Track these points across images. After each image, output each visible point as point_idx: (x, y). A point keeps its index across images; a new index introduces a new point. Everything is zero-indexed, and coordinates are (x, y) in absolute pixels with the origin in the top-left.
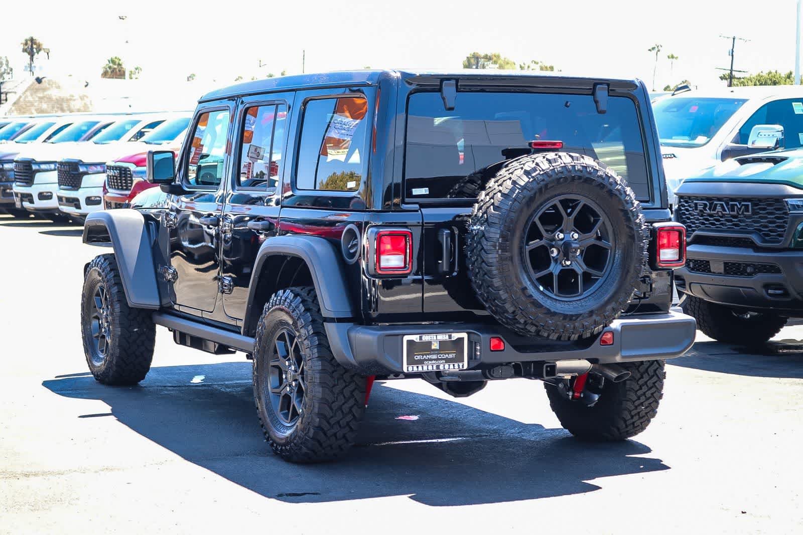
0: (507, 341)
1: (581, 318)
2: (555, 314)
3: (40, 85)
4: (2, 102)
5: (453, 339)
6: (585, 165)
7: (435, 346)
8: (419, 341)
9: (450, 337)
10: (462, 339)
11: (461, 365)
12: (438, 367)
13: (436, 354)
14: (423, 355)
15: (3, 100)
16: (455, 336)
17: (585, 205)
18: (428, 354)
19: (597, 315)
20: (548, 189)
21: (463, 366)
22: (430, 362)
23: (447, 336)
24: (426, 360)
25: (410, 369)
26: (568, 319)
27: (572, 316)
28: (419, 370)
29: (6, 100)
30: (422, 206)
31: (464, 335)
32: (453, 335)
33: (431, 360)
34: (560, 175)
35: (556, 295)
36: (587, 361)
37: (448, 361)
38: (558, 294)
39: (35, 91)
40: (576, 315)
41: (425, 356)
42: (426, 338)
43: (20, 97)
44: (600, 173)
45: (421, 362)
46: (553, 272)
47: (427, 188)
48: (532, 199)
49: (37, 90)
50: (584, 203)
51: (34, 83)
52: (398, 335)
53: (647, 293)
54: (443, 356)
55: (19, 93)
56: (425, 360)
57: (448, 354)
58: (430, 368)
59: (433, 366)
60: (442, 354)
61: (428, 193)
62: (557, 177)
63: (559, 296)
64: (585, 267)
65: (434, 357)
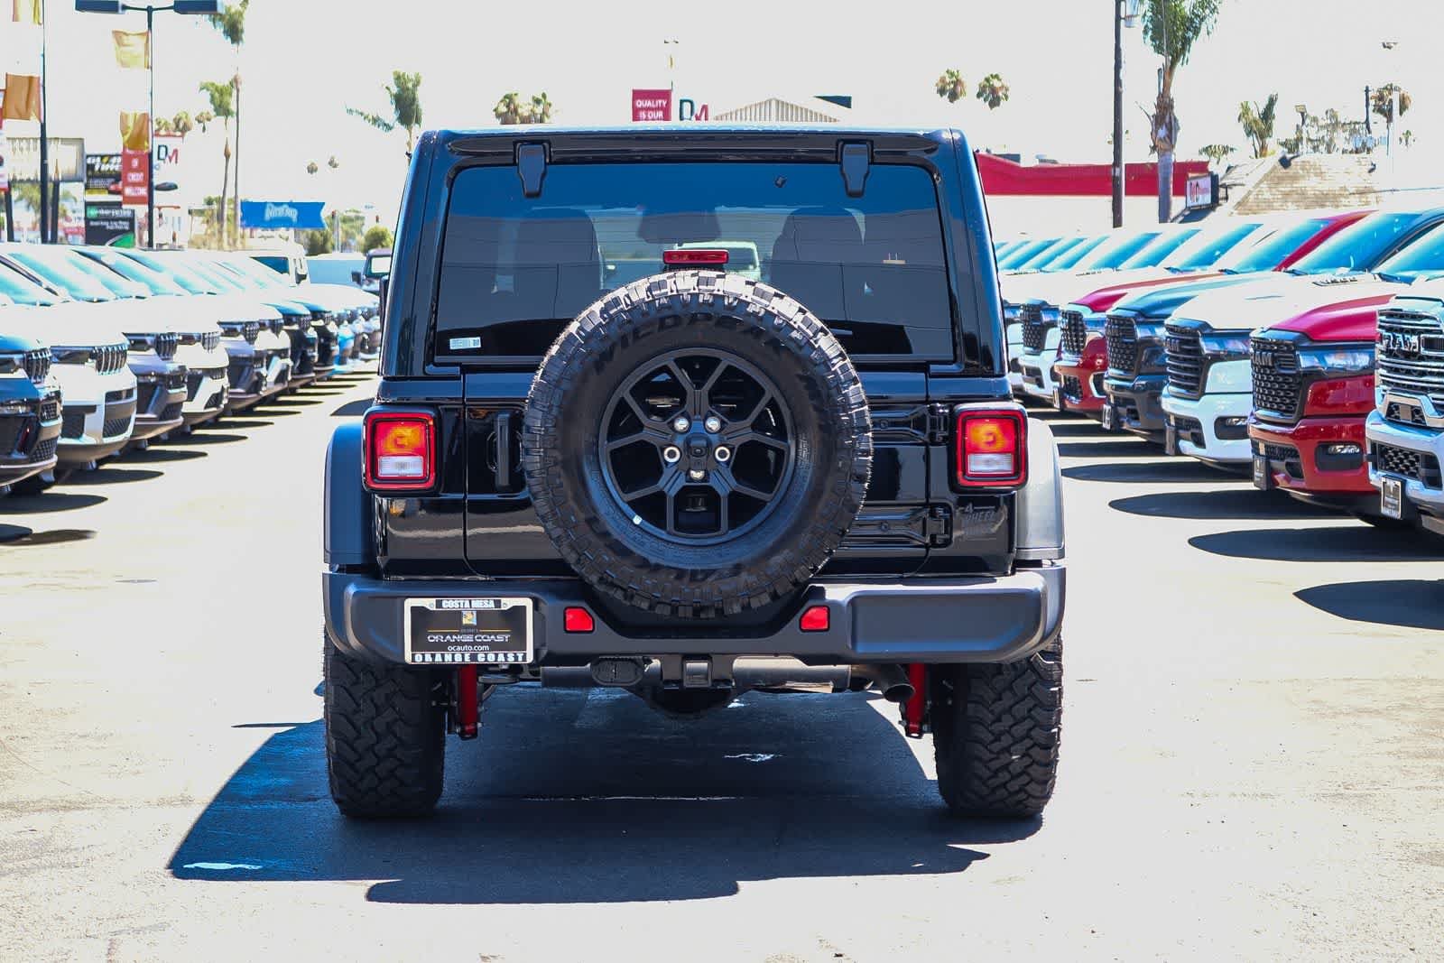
0: (600, 616)
1: (713, 577)
2: (657, 568)
3: (1287, 170)
4: (1220, 202)
5: (503, 608)
6: (721, 293)
7: (469, 619)
8: (435, 609)
9: (498, 604)
10: (524, 608)
11: (520, 656)
12: (474, 657)
13: (471, 633)
14: (445, 635)
15: (1222, 199)
16: (508, 603)
17: (729, 368)
18: (456, 634)
19: (750, 573)
20: (638, 337)
21: (524, 658)
22: (459, 648)
23: (492, 602)
24: (452, 644)
25: (419, 658)
26: (686, 579)
27: (694, 573)
28: (436, 660)
29: (1227, 198)
30: (467, 369)
31: (527, 603)
32: (504, 600)
33: (462, 644)
34: (667, 312)
35: (669, 533)
36: (798, 660)
37: (494, 647)
38: (674, 532)
39: (1276, 181)
40: (702, 571)
41: (448, 637)
42: (450, 604)
43: (1250, 193)
44: (750, 309)
45: (442, 647)
46: (666, 490)
47: (479, 338)
48: (606, 356)
49: (1281, 180)
50: (728, 363)
51: (1275, 168)
52: (396, 597)
53: (938, 537)
54: (485, 638)
55: (1249, 187)
56: (449, 643)
57: (496, 634)
58: (458, 659)
59: (463, 655)
60: (483, 633)
61: (479, 346)
62: (659, 315)
63: (675, 535)
64: (733, 482)
65: (469, 638)
